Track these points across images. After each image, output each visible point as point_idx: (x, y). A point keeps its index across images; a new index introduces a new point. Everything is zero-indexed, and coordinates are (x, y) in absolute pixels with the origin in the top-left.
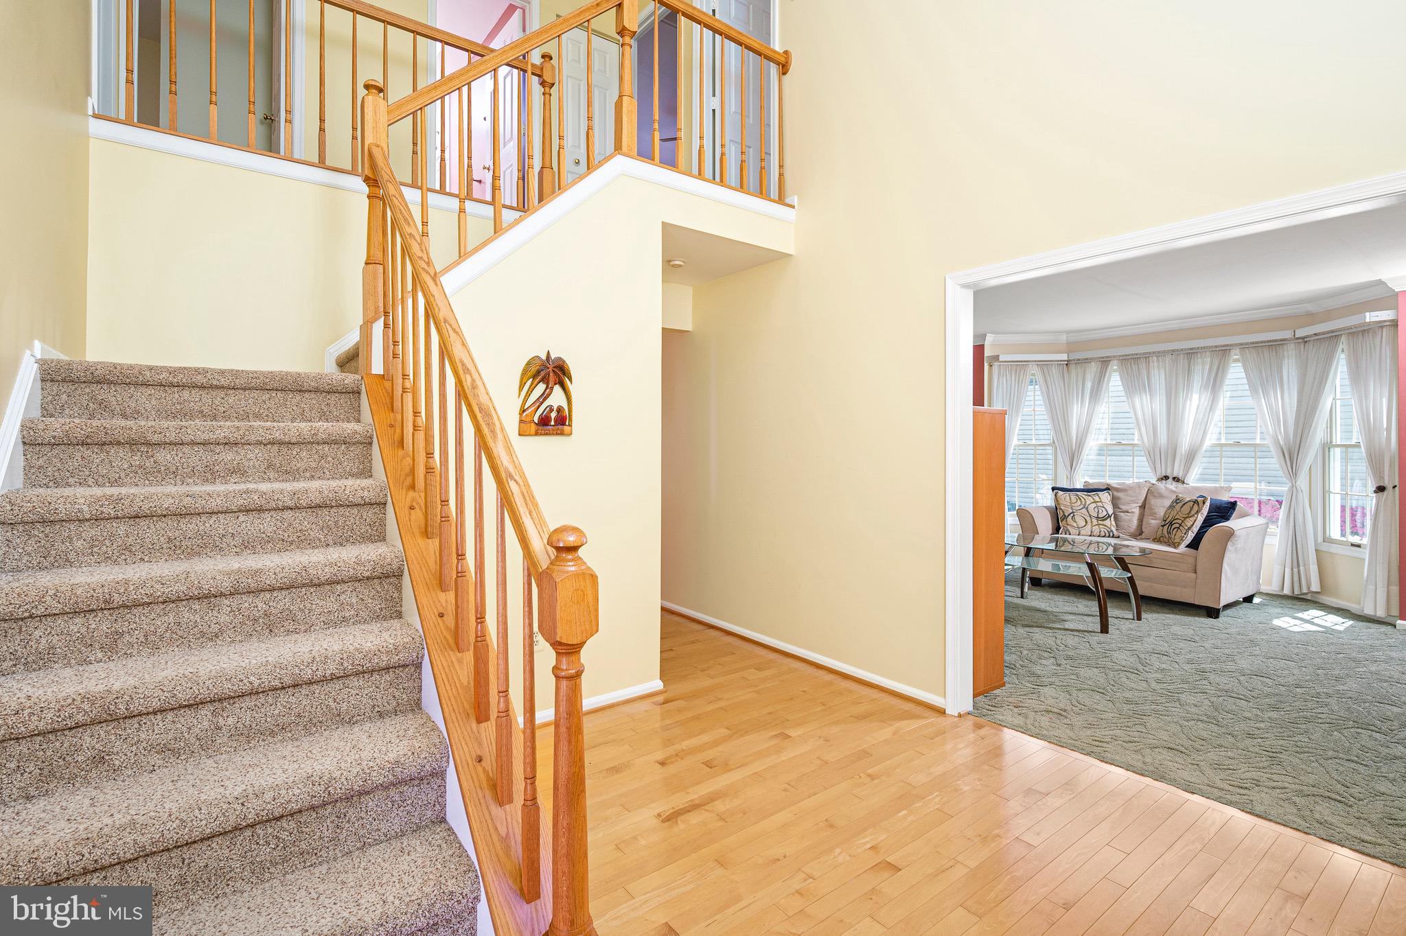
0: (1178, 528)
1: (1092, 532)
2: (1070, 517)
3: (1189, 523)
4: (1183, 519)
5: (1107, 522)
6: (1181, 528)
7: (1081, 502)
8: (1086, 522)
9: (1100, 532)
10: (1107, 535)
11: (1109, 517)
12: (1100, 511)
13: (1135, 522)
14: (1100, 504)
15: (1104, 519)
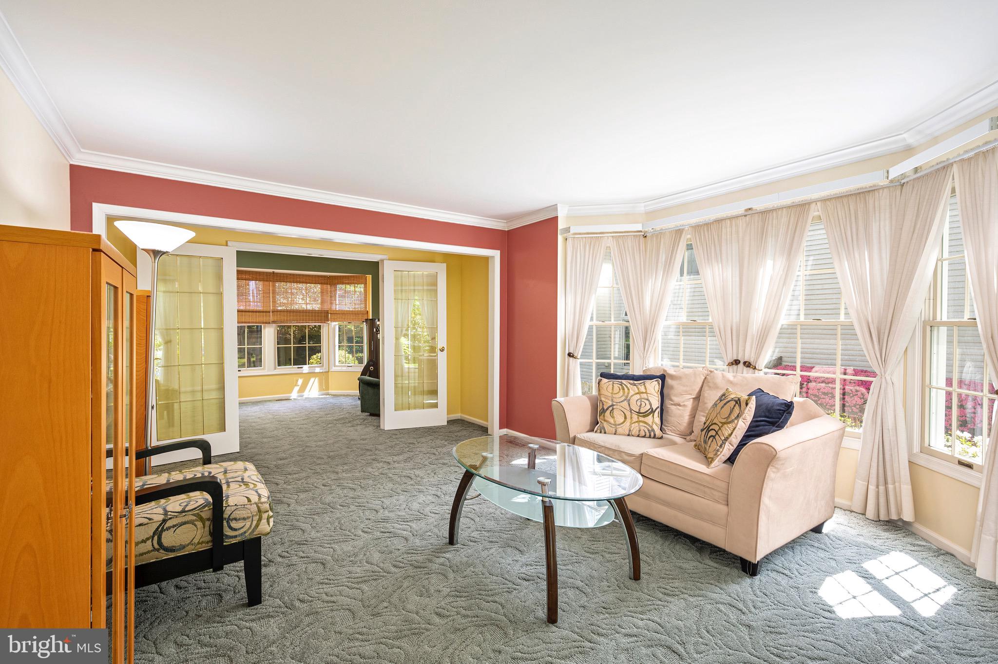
0: (714, 437)
1: (630, 431)
2: (608, 412)
3: (726, 430)
4: (720, 425)
5: (649, 419)
6: (717, 437)
7: (624, 393)
8: (625, 418)
9: (640, 431)
10: (648, 434)
11: (653, 412)
12: (643, 404)
13: (686, 418)
14: (645, 396)
15: (646, 414)
